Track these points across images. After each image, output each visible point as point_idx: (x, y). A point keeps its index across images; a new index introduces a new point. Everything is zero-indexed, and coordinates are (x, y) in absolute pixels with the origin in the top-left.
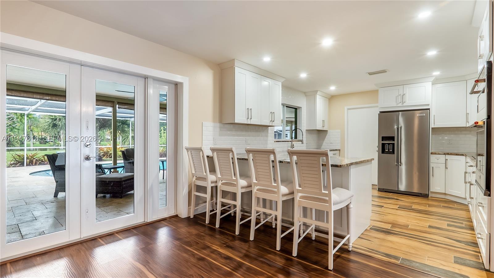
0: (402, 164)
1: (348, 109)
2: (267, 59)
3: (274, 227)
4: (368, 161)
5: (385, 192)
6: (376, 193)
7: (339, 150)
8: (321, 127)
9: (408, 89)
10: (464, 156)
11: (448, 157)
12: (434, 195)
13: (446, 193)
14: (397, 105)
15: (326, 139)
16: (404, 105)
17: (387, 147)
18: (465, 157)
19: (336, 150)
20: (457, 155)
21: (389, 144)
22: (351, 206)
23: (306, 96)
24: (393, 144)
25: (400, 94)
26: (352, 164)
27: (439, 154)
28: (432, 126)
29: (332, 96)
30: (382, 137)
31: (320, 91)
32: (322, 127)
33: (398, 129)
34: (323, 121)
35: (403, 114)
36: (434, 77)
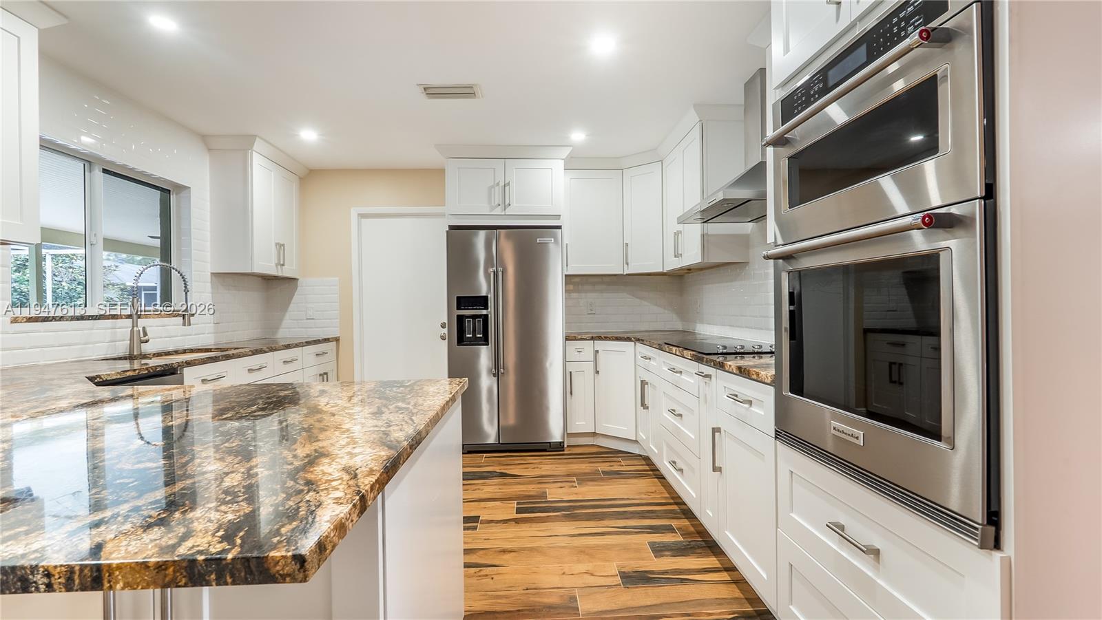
0: (508, 372)
1: (362, 216)
5: (469, 453)
7: (337, 340)
8: (274, 265)
9: (514, 170)
10: (632, 341)
11: (600, 345)
12: (573, 442)
13: (597, 432)
14: (493, 208)
15: (291, 305)
16: (508, 211)
17: (468, 324)
18: (633, 343)
19: (326, 340)
20: (618, 339)
21: (474, 317)
23: (209, 150)
24: (486, 317)
25: (496, 182)
27: (582, 339)
28: (564, 270)
29: (310, 170)
30: (458, 297)
31: (262, 139)
32: (277, 265)
33: (494, 276)
34: (281, 246)
35: (508, 237)
36: (571, 148)
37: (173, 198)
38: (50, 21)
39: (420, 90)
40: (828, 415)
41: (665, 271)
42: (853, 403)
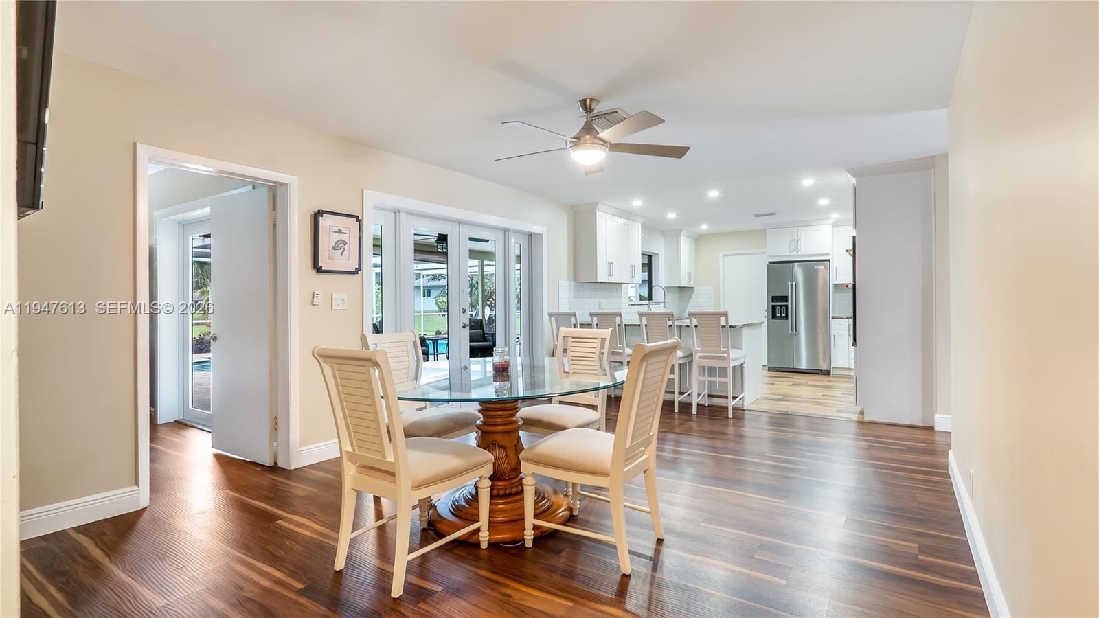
0: (798, 333)
1: (725, 255)
2: (637, 203)
4: (758, 324)
5: (778, 371)
6: (766, 373)
8: (686, 282)
9: (803, 232)
12: (836, 372)
14: (791, 252)
15: (691, 299)
16: (799, 253)
21: (781, 306)
22: (745, 365)
23: (664, 236)
24: (787, 306)
25: (793, 239)
26: (744, 325)
27: (841, 318)
28: (833, 281)
29: (700, 235)
30: (772, 296)
31: (685, 230)
32: (688, 282)
33: (792, 285)
34: (689, 273)
35: (799, 266)
36: (833, 219)
37: (653, 258)
38: (643, 220)
39: (753, 216)
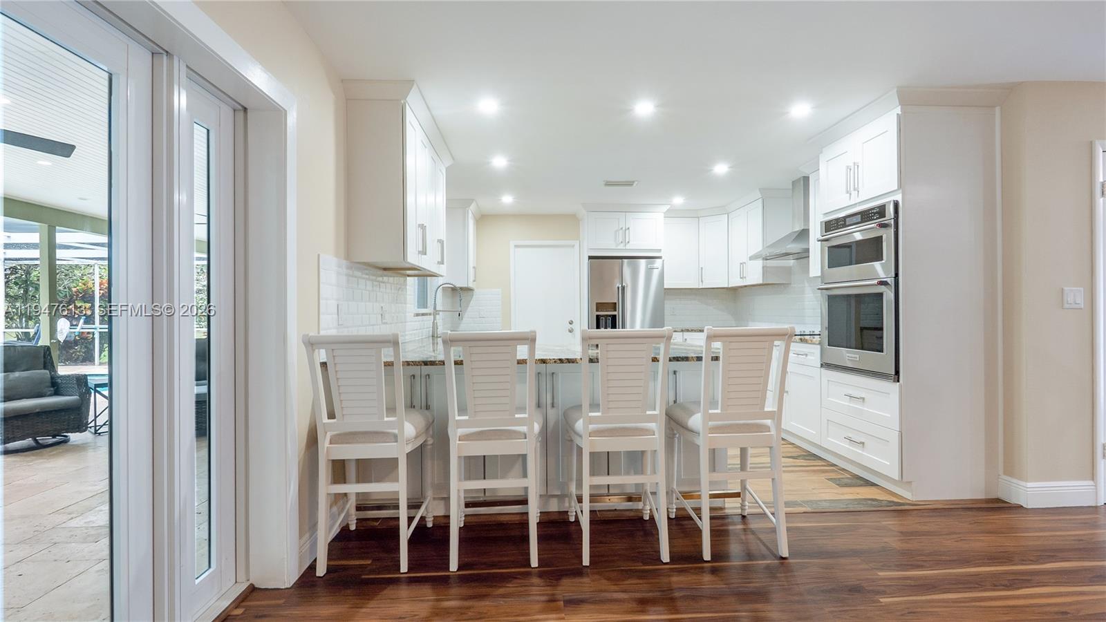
3: (572, 519)
9: (633, 220)
14: (617, 245)
15: (469, 308)
16: (628, 247)
17: (603, 320)
21: (607, 316)
24: (614, 317)
28: (667, 285)
29: (482, 216)
30: (596, 303)
33: (620, 289)
35: (627, 263)
36: (669, 206)
39: (603, 183)
40: (844, 351)
41: (730, 286)
42: (853, 343)
